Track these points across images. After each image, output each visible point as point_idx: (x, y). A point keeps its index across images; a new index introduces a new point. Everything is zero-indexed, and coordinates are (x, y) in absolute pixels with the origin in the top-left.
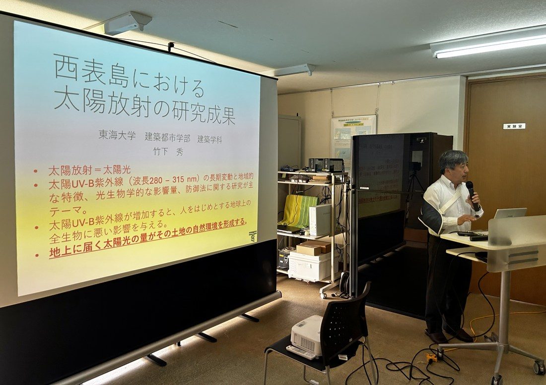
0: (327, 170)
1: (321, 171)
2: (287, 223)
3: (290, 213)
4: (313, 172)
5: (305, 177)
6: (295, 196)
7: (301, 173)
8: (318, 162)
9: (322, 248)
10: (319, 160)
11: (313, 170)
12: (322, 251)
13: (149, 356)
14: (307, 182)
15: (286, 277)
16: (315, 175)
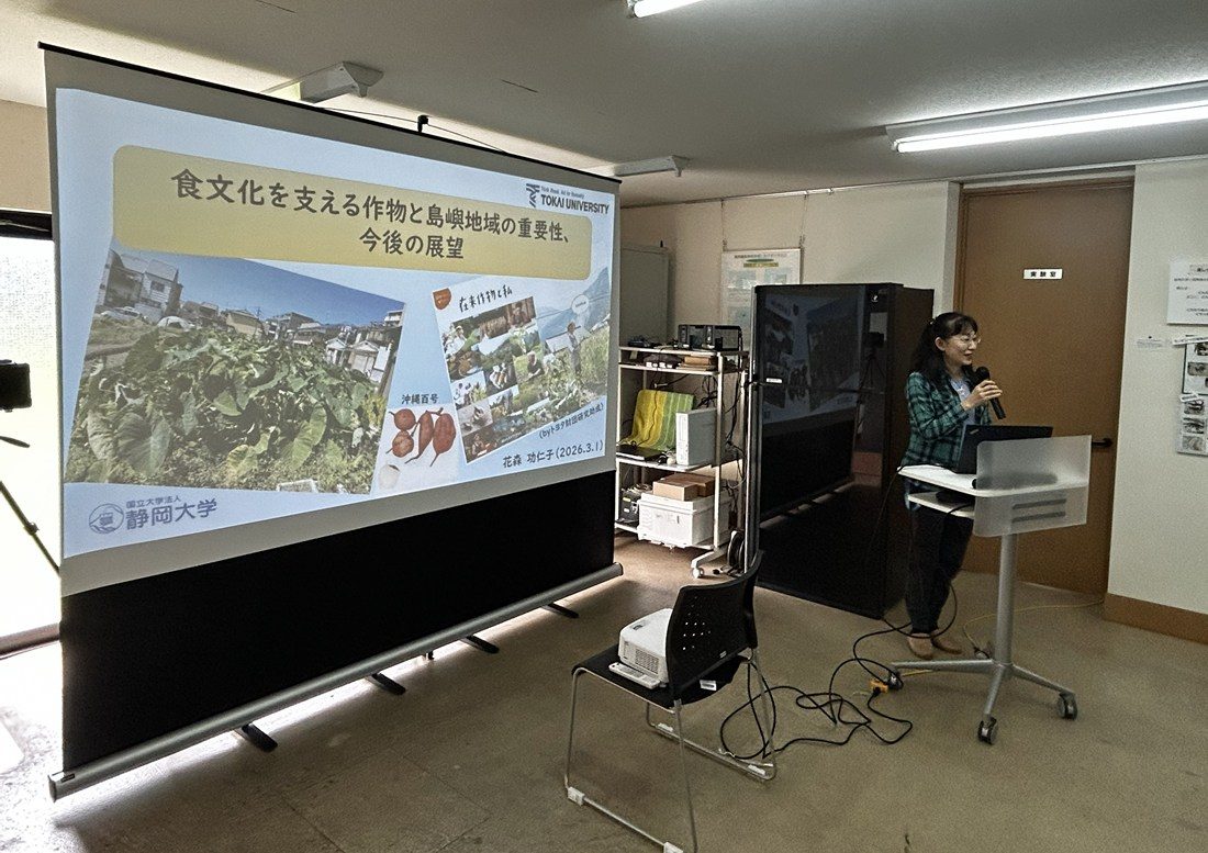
0: (711, 347)
1: (699, 347)
2: (637, 441)
3: (643, 424)
4: (686, 349)
5: (672, 359)
6: (653, 392)
7: (664, 351)
8: (693, 332)
9: (699, 488)
10: (697, 327)
11: (686, 346)
12: (698, 491)
13: (375, 676)
14: (674, 368)
15: (634, 538)
16: (689, 356)
